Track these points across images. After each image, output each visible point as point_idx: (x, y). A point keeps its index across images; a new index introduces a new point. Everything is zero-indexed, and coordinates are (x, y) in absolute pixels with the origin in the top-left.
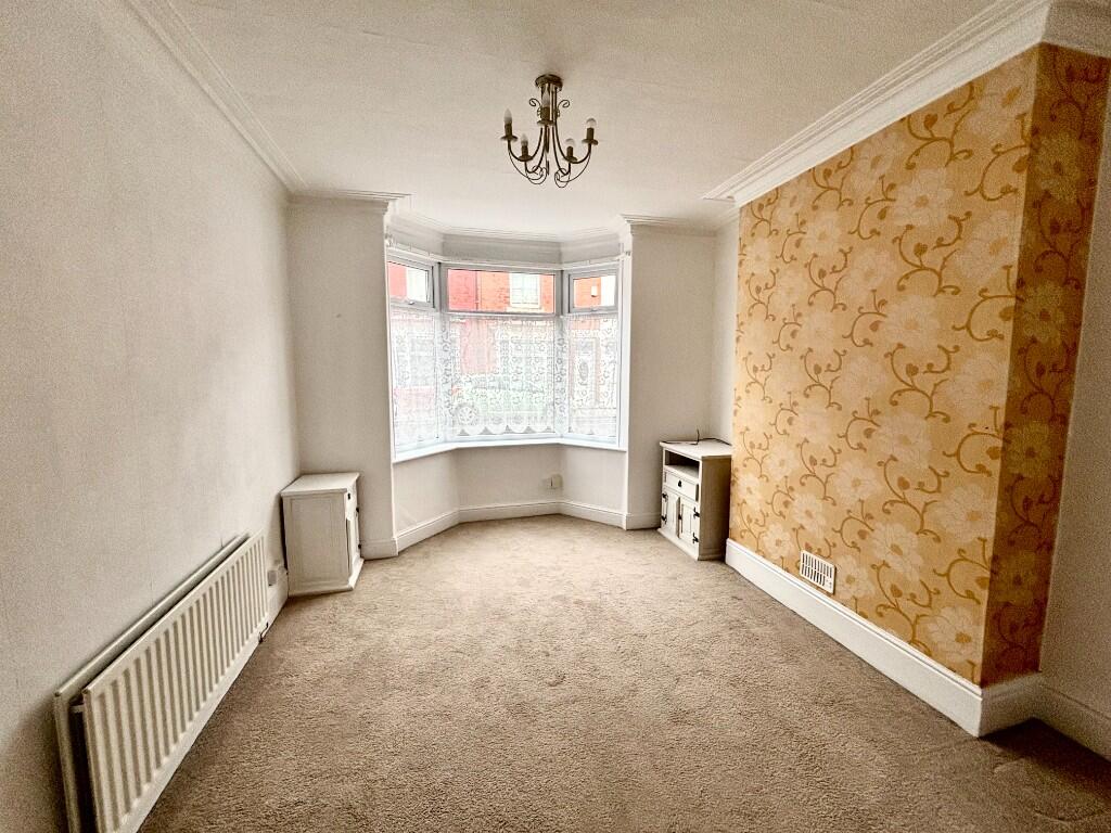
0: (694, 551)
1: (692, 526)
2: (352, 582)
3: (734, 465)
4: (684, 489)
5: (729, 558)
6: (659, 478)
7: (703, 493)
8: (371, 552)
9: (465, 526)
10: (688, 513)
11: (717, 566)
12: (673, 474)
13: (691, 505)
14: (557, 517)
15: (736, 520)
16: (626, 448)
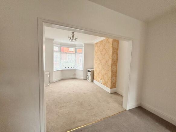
0: (90, 81)
1: (90, 78)
2: (49, 85)
3: (94, 71)
4: (89, 74)
5: (94, 82)
6: (87, 73)
7: (91, 75)
8: (51, 82)
9: (63, 80)
10: (90, 77)
11: (92, 83)
12: (88, 73)
13: (90, 76)
14: (75, 78)
15: (94, 77)
16: (83, 70)
